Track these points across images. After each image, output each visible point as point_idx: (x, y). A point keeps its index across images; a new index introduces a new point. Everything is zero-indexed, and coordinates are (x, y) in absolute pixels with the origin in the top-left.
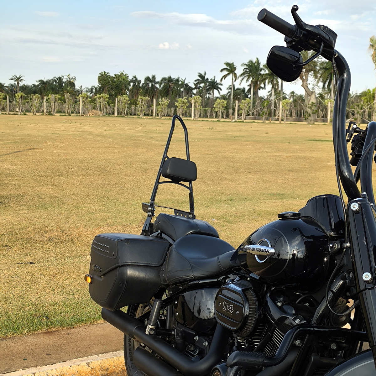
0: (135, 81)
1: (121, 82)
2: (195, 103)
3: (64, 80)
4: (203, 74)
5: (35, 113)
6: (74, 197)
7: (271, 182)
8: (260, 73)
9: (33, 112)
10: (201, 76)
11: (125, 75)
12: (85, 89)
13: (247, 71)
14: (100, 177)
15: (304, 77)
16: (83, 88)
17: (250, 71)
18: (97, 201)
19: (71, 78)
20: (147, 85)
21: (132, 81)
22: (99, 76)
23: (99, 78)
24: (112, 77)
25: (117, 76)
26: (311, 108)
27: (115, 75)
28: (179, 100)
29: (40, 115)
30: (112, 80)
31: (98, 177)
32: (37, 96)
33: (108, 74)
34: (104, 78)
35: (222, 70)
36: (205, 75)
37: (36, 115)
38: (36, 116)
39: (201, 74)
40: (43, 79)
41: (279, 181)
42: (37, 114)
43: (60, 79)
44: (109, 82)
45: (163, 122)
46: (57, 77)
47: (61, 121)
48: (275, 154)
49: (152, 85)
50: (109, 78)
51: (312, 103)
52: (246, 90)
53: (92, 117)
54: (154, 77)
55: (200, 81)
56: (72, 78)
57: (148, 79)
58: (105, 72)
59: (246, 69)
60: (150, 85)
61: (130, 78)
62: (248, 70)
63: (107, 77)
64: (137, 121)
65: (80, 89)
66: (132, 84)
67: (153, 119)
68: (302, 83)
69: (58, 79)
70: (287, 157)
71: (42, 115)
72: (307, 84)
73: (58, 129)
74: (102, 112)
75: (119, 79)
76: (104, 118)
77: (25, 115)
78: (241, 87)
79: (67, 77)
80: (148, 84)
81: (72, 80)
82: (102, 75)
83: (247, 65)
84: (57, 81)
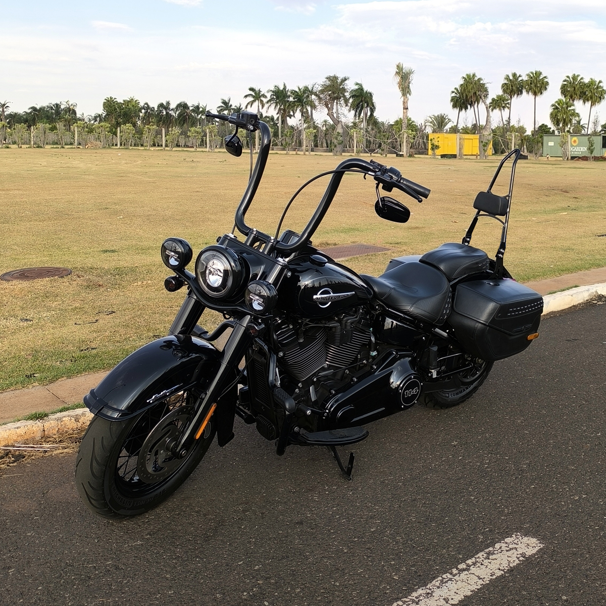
0: (147, 107)
1: (129, 109)
2: (210, 132)
3: (62, 107)
4: (227, 101)
5: (20, 146)
6: (15, 247)
7: (259, 221)
8: (288, 100)
9: (18, 145)
10: (224, 102)
11: (136, 101)
12: (88, 117)
13: (273, 98)
14: (56, 222)
15: (329, 106)
16: (85, 115)
17: (277, 98)
18: (44, 251)
19: (70, 104)
20: (160, 113)
21: (143, 108)
22: (104, 102)
23: (104, 103)
24: (121, 103)
25: (127, 103)
26: (336, 139)
27: (124, 101)
28: (193, 129)
29: (27, 148)
30: (119, 107)
31: (52, 222)
32: (23, 125)
33: (115, 100)
34: (110, 105)
35: (246, 96)
36: (229, 101)
37: (21, 147)
38: (21, 149)
39: (223, 100)
40: (36, 106)
41: (269, 220)
42: (23, 146)
43: (57, 106)
44: (115, 109)
45: (171, 155)
46: (54, 103)
47: (50, 155)
48: (274, 190)
49: (167, 113)
50: (117, 104)
51: (338, 133)
52: (275, 118)
53: (92, 149)
54: (168, 103)
55: (222, 108)
56: (72, 105)
57: (161, 105)
58: (111, 98)
59: (273, 95)
60: (165, 113)
61: (142, 104)
62: (275, 97)
63: (114, 103)
64: (141, 153)
65: (81, 117)
66: (143, 111)
67: (161, 151)
68: (328, 112)
69: (55, 106)
70: (285, 193)
71: (29, 148)
72: (332, 112)
73: (39, 164)
74: (102, 143)
75: (128, 105)
76: (104, 151)
77: (8, 148)
78: (269, 115)
79: (65, 104)
80: (161, 111)
81: (71, 107)
82: (108, 101)
83: (273, 92)
84: (54, 108)
